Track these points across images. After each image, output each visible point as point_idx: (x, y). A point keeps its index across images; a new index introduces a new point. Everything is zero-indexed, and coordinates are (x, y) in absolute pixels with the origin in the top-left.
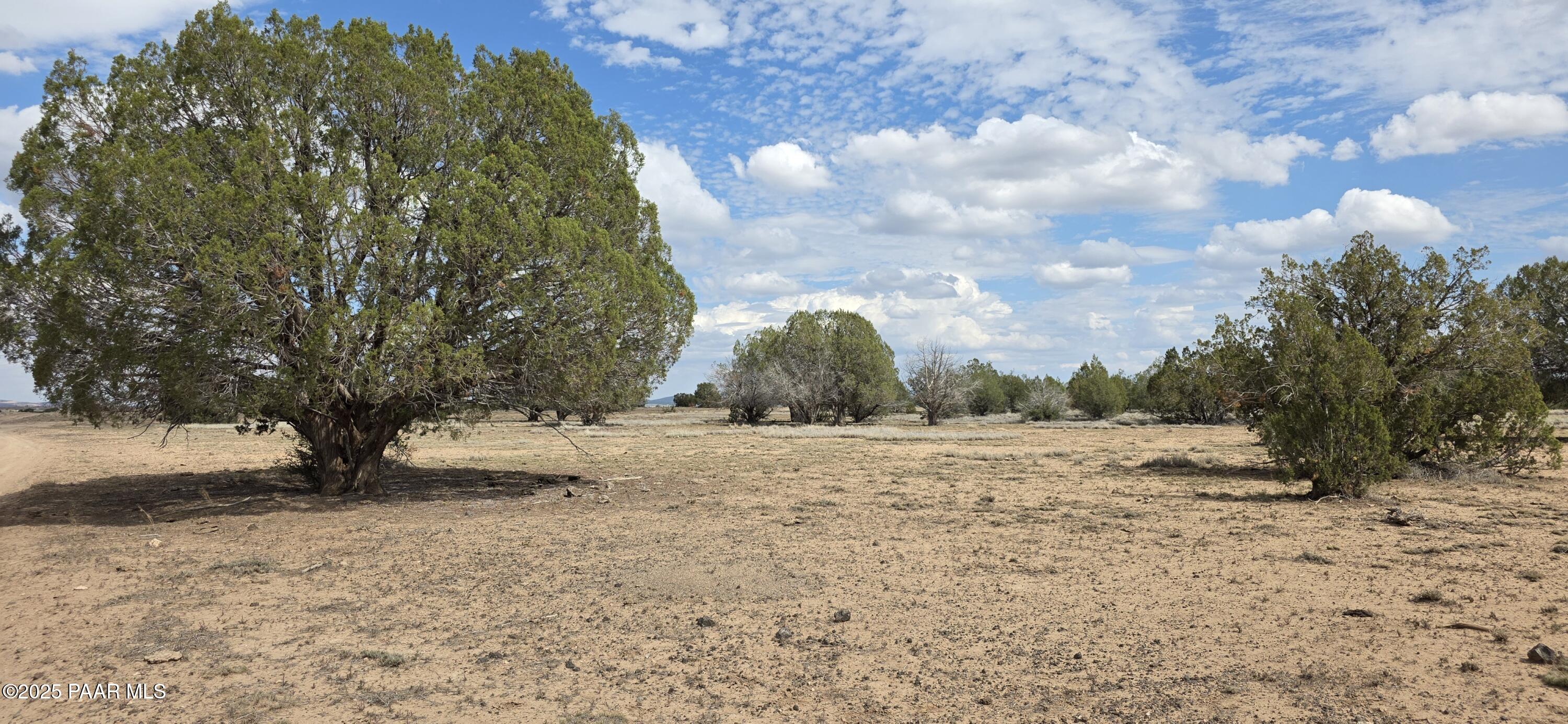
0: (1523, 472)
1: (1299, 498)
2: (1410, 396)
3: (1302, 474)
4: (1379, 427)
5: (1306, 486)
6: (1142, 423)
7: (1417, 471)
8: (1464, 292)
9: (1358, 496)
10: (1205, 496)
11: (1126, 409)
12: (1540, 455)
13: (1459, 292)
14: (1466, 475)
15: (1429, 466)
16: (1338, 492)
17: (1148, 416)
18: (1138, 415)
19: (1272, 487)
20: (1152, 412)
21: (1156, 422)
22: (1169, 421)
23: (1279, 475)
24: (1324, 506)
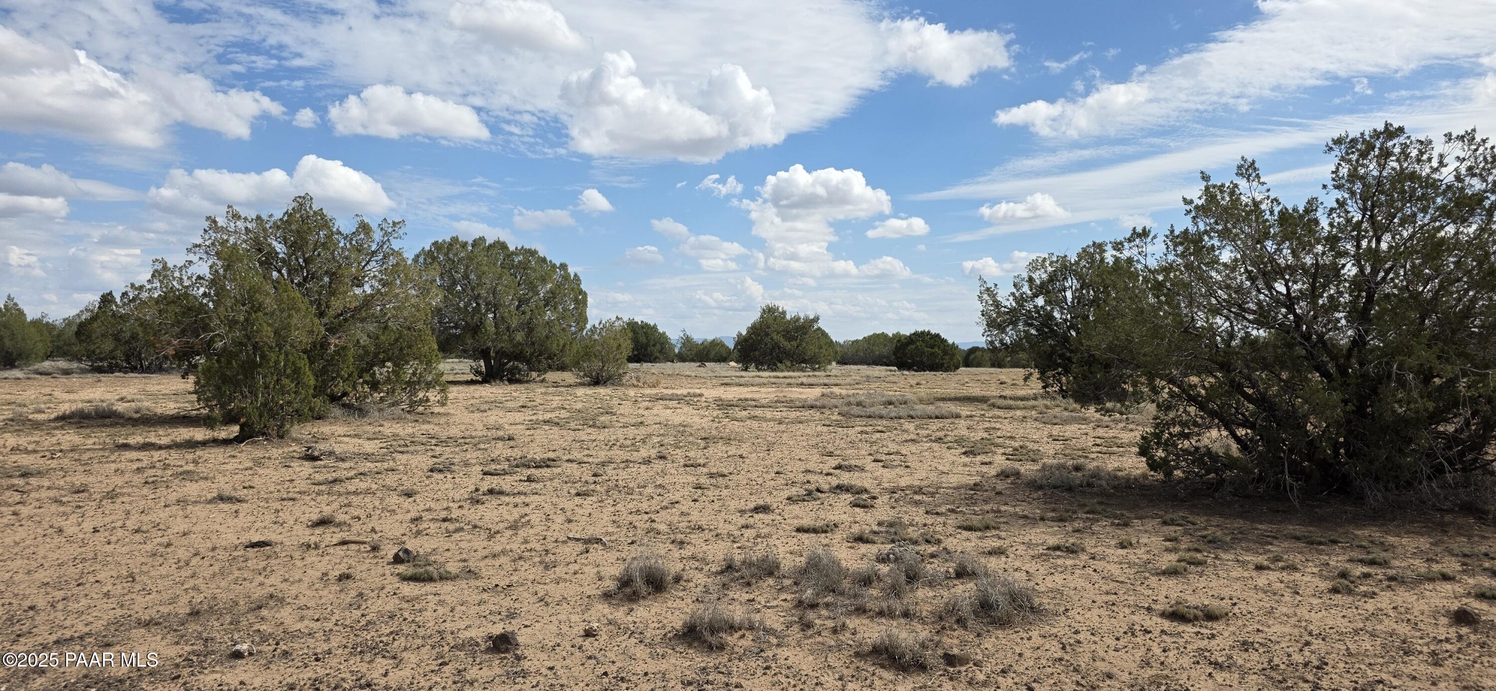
0: (421, 409)
1: (226, 442)
2: (336, 346)
3: (230, 419)
4: (305, 373)
5: (235, 429)
6: (67, 373)
7: (337, 411)
8: (385, 257)
9: (282, 437)
10: (126, 447)
11: (48, 356)
12: (433, 395)
13: (381, 256)
14: (377, 414)
15: (347, 407)
16: (263, 434)
17: (75, 365)
18: (62, 364)
19: (200, 434)
20: (80, 360)
21: (83, 371)
22: (100, 370)
23: (207, 422)
24: (249, 448)
